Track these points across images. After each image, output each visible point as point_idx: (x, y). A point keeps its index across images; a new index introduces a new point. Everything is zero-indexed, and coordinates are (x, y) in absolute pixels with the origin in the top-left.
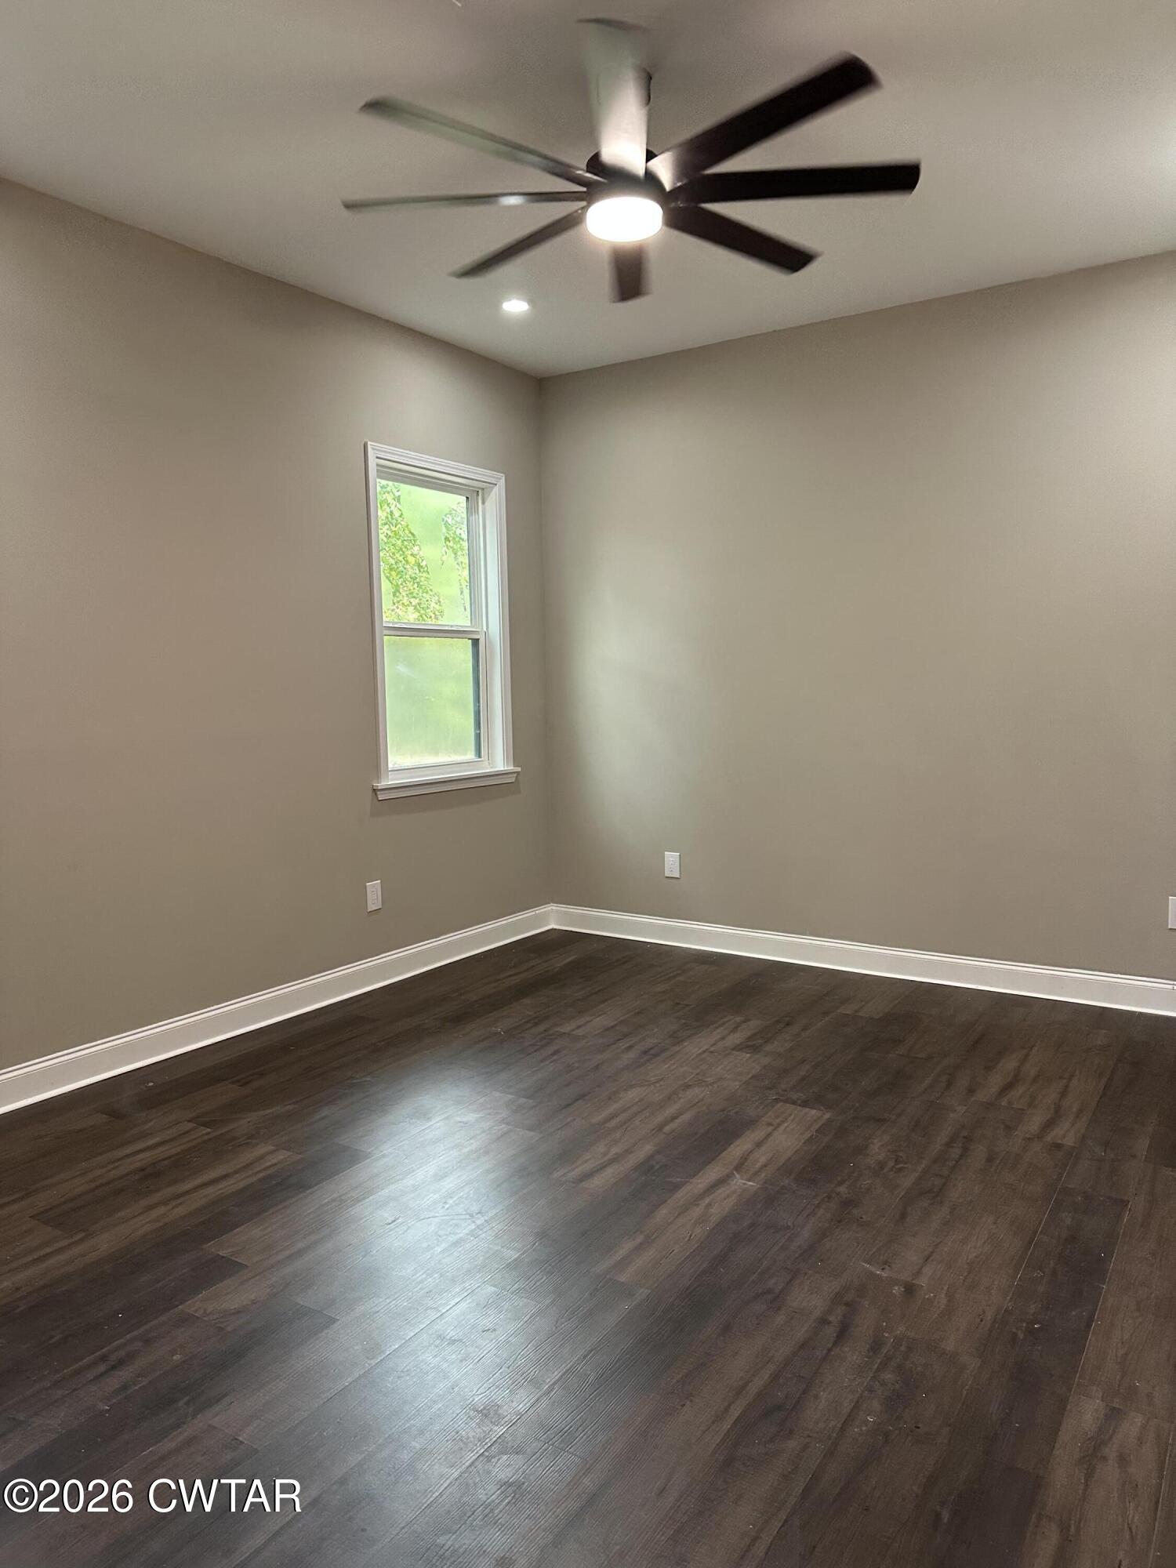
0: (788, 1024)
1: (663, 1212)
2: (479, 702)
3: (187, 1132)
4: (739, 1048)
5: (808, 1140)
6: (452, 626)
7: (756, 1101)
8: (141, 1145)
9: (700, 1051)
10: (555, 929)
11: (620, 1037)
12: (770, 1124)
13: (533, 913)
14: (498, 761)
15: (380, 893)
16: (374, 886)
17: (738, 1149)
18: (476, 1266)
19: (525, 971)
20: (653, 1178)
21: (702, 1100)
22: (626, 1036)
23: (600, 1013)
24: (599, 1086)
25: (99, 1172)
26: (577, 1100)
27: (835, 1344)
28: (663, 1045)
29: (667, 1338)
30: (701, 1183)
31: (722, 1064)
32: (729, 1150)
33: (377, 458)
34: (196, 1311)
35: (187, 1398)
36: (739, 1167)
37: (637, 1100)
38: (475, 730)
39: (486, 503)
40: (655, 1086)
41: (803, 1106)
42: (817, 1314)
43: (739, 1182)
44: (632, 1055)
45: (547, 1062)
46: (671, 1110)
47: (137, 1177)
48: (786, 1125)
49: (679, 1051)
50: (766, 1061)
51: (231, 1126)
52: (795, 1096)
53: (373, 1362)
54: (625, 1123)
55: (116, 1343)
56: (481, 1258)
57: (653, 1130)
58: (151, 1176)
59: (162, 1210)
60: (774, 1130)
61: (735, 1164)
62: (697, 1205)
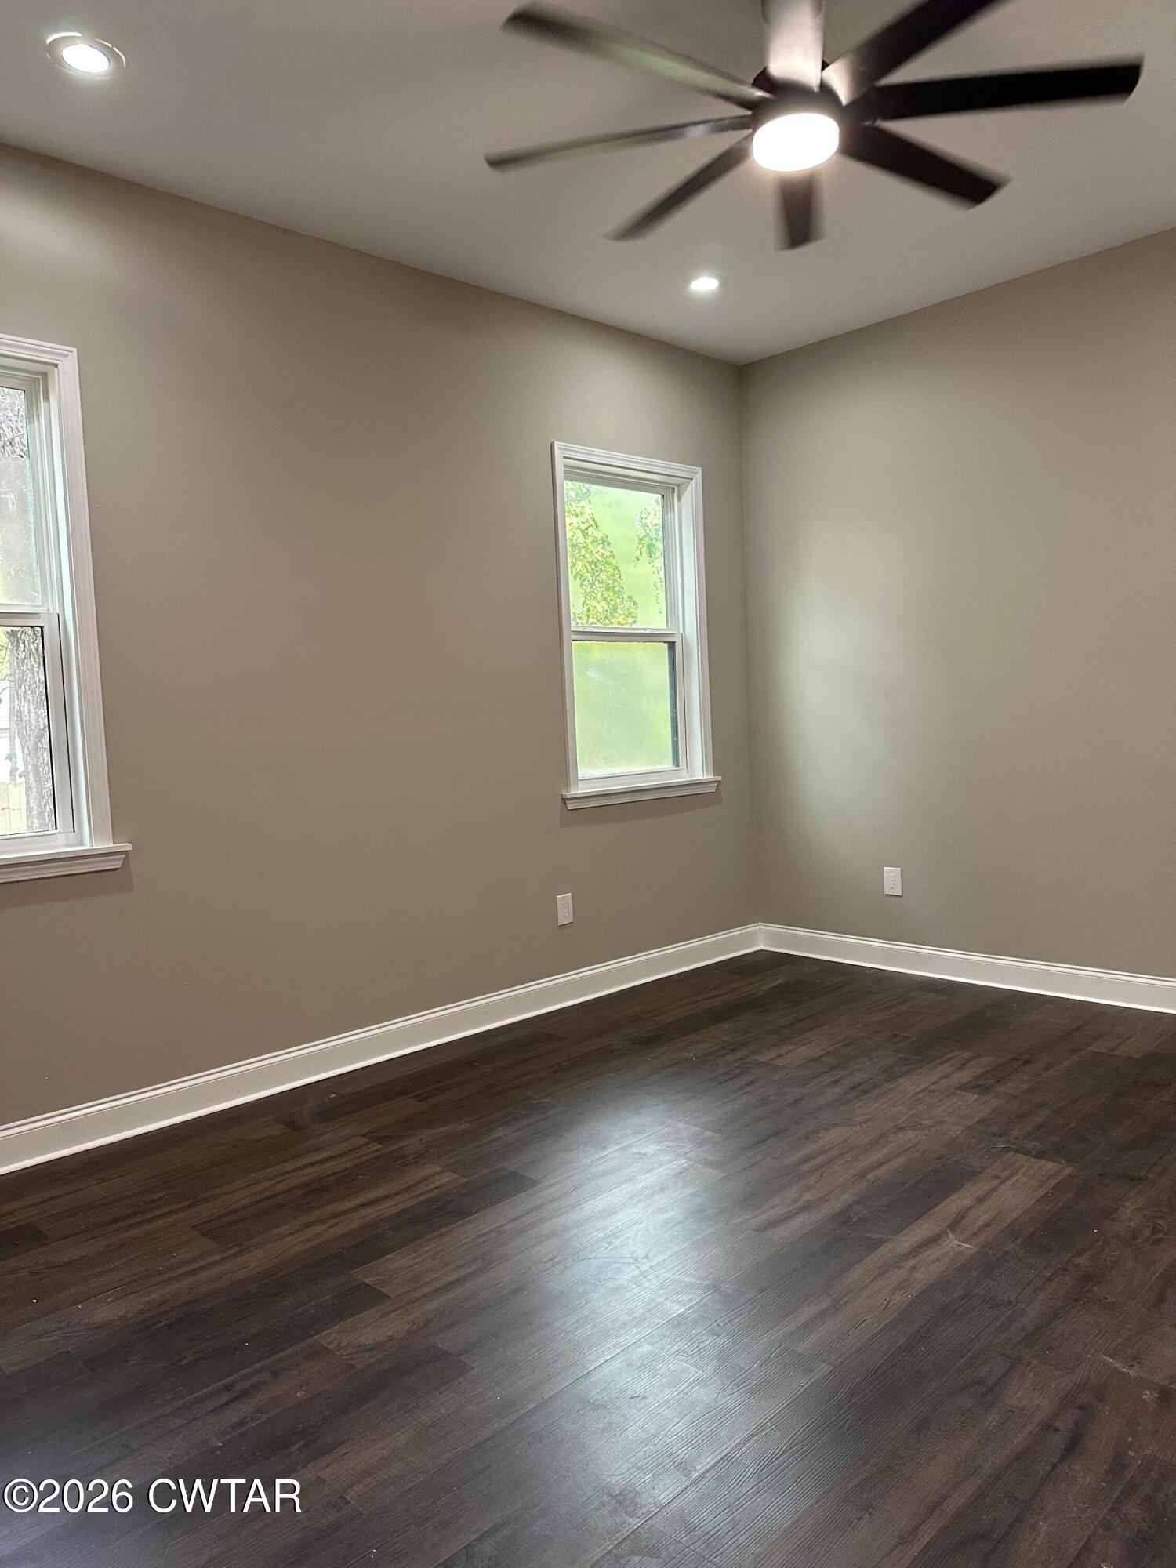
0: (1027, 1062)
1: (856, 1274)
2: (676, 708)
3: (358, 1148)
4: (964, 1088)
5: (1043, 1197)
6: (646, 629)
7: (982, 1149)
8: (312, 1158)
9: (918, 1089)
10: (764, 950)
11: (827, 1070)
12: (997, 1177)
13: (739, 932)
14: (697, 769)
15: (571, 910)
16: (564, 898)
17: (953, 1205)
18: (634, 1318)
19: (726, 993)
20: (850, 1231)
21: (916, 1145)
22: (832, 1068)
23: (806, 1042)
24: (796, 1123)
25: (267, 1184)
26: (769, 1137)
27: (1062, 1458)
28: (875, 1080)
29: (848, 1430)
30: (907, 1240)
31: (943, 1104)
32: (944, 1204)
33: (564, 457)
34: (330, 1343)
35: (302, 1443)
36: (954, 1226)
37: (839, 1141)
38: (673, 737)
39: (683, 499)
40: (861, 1127)
41: (1038, 1158)
42: (1040, 1416)
43: (952, 1243)
44: (838, 1090)
45: (739, 1093)
46: (874, 1157)
47: (300, 1192)
48: (1015, 1179)
49: (892, 1088)
50: (995, 1103)
51: (403, 1143)
52: (1029, 1145)
53: (504, 1423)
54: (823, 1166)
55: (243, 1372)
56: (641, 1311)
57: (855, 1176)
58: (316, 1191)
59: (319, 1229)
60: (1001, 1184)
61: (949, 1222)
62: (899, 1268)
